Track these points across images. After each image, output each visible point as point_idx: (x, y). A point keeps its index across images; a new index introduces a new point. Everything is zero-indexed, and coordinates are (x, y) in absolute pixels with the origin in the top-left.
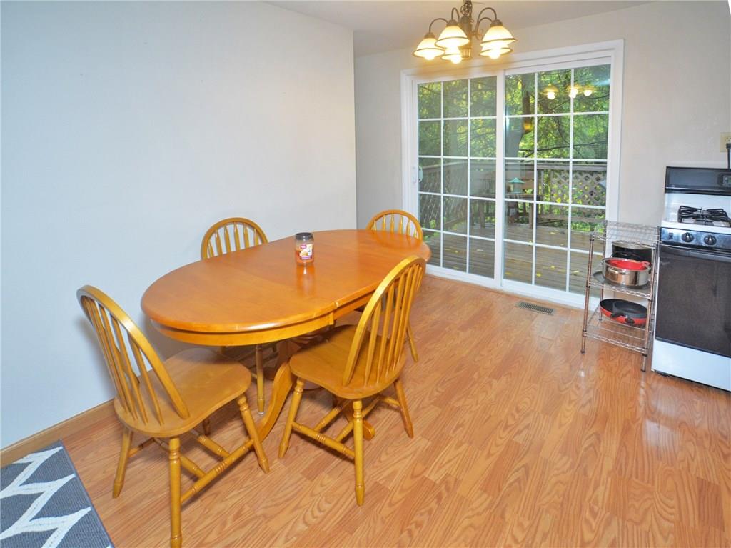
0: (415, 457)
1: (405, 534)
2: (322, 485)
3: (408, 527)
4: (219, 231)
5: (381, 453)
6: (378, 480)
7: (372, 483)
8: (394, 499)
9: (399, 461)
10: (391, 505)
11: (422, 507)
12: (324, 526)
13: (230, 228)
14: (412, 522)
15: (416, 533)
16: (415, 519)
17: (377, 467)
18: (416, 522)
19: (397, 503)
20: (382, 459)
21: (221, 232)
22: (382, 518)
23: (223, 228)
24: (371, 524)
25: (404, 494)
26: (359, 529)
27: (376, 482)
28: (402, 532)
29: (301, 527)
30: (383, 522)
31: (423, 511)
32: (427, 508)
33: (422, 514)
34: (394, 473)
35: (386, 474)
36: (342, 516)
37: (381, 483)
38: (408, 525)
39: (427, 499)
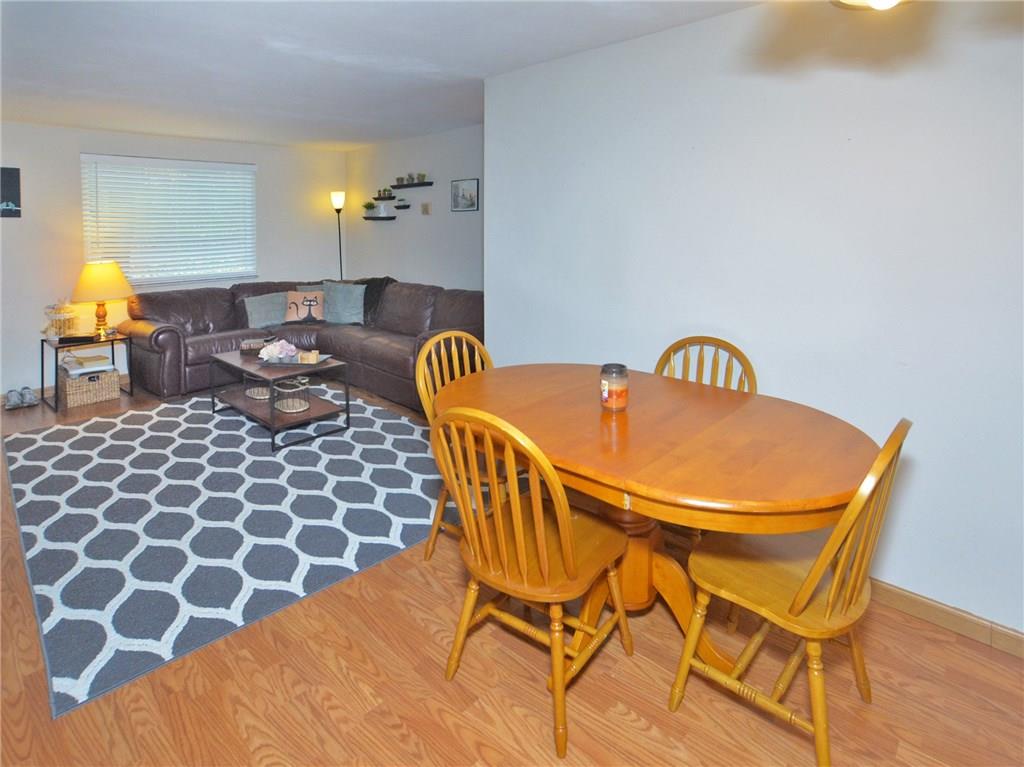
0: (516, 754)
1: (399, 721)
2: (482, 644)
3: (405, 725)
4: (691, 348)
5: (527, 707)
6: (480, 700)
7: (475, 693)
8: (448, 715)
9: (509, 728)
10: (440, 711)
11: (428, 747)
12: (430, 647)
13: (709, 351)
14: (411, 731)
15: (395, 733)
16: (413, 736)
17: (503, 701)
18: (409, 735)
19: (442, 719)
20: (516, 709)
21: (694, 351)
22: (423, 699)
23: (699, 347)
24: (421, 688)
25: (453, 730)
26: (418, 677)
27: (477, 698)
28: (400, 717)
29: (434, 628)
30: (420, 700)
31: (422, 747)
32: (424, 753)
33: (417, 744)
34: (489, 720)
35: (489, 709)
36: (437, 661)
37: (476, 704)
38: (408, 726)
39: (437, 756)
